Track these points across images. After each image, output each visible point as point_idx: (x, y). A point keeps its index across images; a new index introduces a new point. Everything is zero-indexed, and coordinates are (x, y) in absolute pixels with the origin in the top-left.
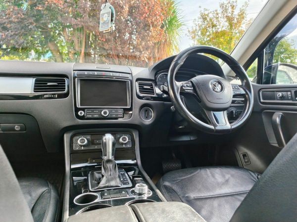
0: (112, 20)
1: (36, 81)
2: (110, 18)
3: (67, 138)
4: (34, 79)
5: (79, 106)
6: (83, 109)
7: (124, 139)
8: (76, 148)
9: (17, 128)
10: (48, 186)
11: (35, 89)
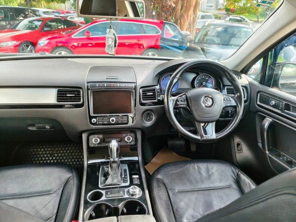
0: (115, 46)
1: (58, 91)
2: (113, 44)
3: (84, 136)
4: (57, 89)
5: (92, 115)
6: (95, 117)
7: (129, 139)
8: (91, 145)
9: (48, 127)
10: (72, 173)
11: (58, 99)
